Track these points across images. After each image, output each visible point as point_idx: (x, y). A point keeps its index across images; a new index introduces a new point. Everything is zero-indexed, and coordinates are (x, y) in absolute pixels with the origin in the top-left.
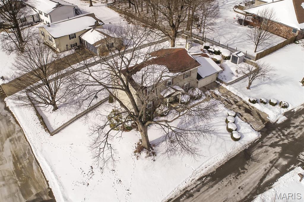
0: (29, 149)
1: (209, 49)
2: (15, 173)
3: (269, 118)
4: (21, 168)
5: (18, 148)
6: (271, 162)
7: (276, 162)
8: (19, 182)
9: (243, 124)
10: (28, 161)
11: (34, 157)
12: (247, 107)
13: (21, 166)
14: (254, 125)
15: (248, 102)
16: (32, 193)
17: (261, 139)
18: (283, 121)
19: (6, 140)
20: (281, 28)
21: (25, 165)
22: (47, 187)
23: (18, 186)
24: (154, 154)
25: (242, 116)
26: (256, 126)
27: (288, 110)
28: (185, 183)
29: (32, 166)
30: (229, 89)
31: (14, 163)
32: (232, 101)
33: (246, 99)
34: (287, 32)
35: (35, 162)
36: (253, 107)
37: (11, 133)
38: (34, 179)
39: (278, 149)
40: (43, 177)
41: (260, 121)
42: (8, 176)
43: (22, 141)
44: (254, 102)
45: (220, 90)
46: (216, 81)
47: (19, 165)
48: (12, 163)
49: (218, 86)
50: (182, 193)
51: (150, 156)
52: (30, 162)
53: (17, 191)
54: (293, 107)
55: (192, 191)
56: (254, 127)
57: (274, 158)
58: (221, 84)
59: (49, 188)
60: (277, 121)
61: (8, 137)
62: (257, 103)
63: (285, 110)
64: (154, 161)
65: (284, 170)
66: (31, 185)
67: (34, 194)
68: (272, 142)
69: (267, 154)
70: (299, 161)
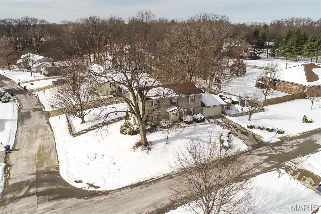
0: (53, 144)
1: (223, 97)
2: (37, 155)
3: (263, 139)
4: (42, 153)
5: (46, 143)
6: (254, 164)
7: (258, 165)
8: (37, 160)
9: (236, 139)
10: (50, 150)
11: (55, 148)
12: (245, 131)
13: (43, 152)
14: (247, 142)
15: (246, 127)
16: (44, 167)
17: (250, 151)
18: (276, 141)
19: (39, 138)
20: (292, 87)
21: (46, 152)
22: (57, 164)
23: (36, 162)
24: (149, 149)
25: (237, 136)
26: (249, 143)
27: (283, 136)
28: (170, 170)
29: (51, 153)
30: (231, 119)
31: (38, 150)
32: (231, 126)
33: (245, 126)
34: (297, 90)
35: (54, 151)
36: (250, 132)
37: (44, 135)
38: (49, 159)
39: (265, 157)
40: (57, 159)
41: (254, 140)
42: (31, 156)
43: (51, 140)
44: (251, 127)
45: (223, 120)
46: (221, 114)
47: (42, 151)
48: (37, 150)
49: (222, 117)
50: (165, 176)
51: (145, 149)
52: (51, 151)
53: (34, 164)
54: (288, 134)
55: (174, 175)
56: (247, 143)
57: (258, 162)
58: (225, 116)
59: (58, 165)
60: (270, 141)
61: (42, 137)
62: (255, 128)
63: (281, 135)
64: (148, 153)
65: (266, 170)
66: (45, 163)
67: (45, 167)
68: (260, 153)
69: (253, 160)
70: (283, 166)
